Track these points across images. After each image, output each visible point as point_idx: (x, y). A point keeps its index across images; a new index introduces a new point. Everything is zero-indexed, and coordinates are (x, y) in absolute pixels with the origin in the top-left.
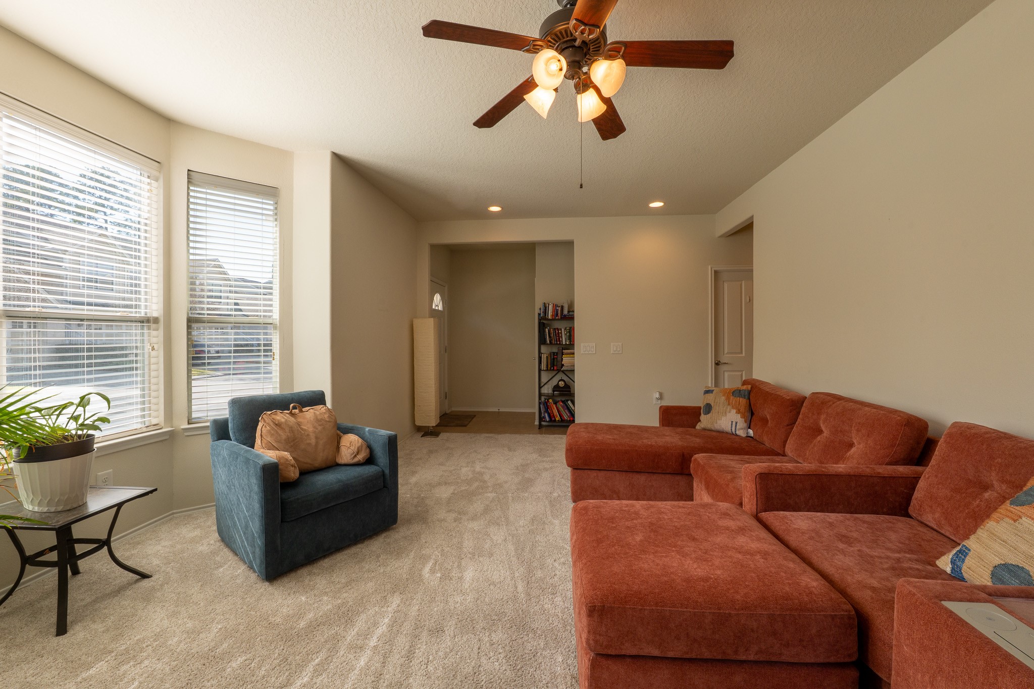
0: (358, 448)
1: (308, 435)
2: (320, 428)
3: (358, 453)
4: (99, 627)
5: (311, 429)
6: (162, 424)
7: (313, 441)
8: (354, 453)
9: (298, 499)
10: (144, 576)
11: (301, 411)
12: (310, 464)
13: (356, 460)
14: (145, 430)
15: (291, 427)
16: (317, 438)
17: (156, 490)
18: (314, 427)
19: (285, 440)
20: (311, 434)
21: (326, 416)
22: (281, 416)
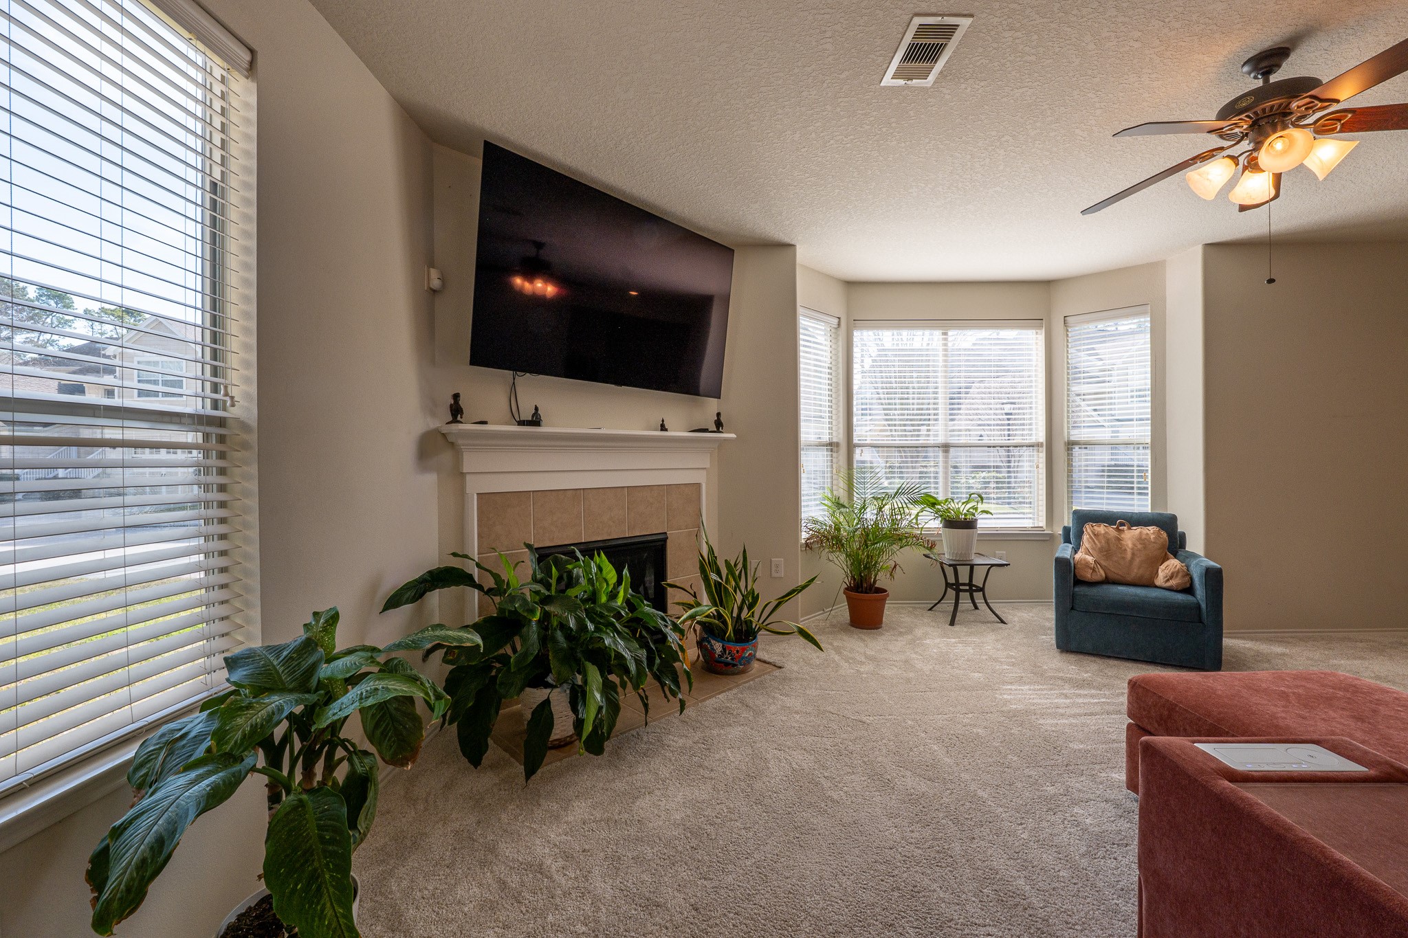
0: (1173, 574)
1: (1125, 550)
2: (1139, 546)
3: (1171, 577)
4: (965, 630)
5: (1130, 545)
6: (1045, 528)
7: (1129, 555)
8: (1167, 577)
9: (1087, 595)
10: (1002, 622)
11: (1129, 529)
12: (1122, 576)
13: (1168, 584)
14: (1030, 529)
15: (1108, 540)
16: (1133, 554)
17: (1009, 564)
18: (1134, 545)
19: (1099, 549)
20: (1128, 550)
21: (1152, 537)
22: (1101, 529)
